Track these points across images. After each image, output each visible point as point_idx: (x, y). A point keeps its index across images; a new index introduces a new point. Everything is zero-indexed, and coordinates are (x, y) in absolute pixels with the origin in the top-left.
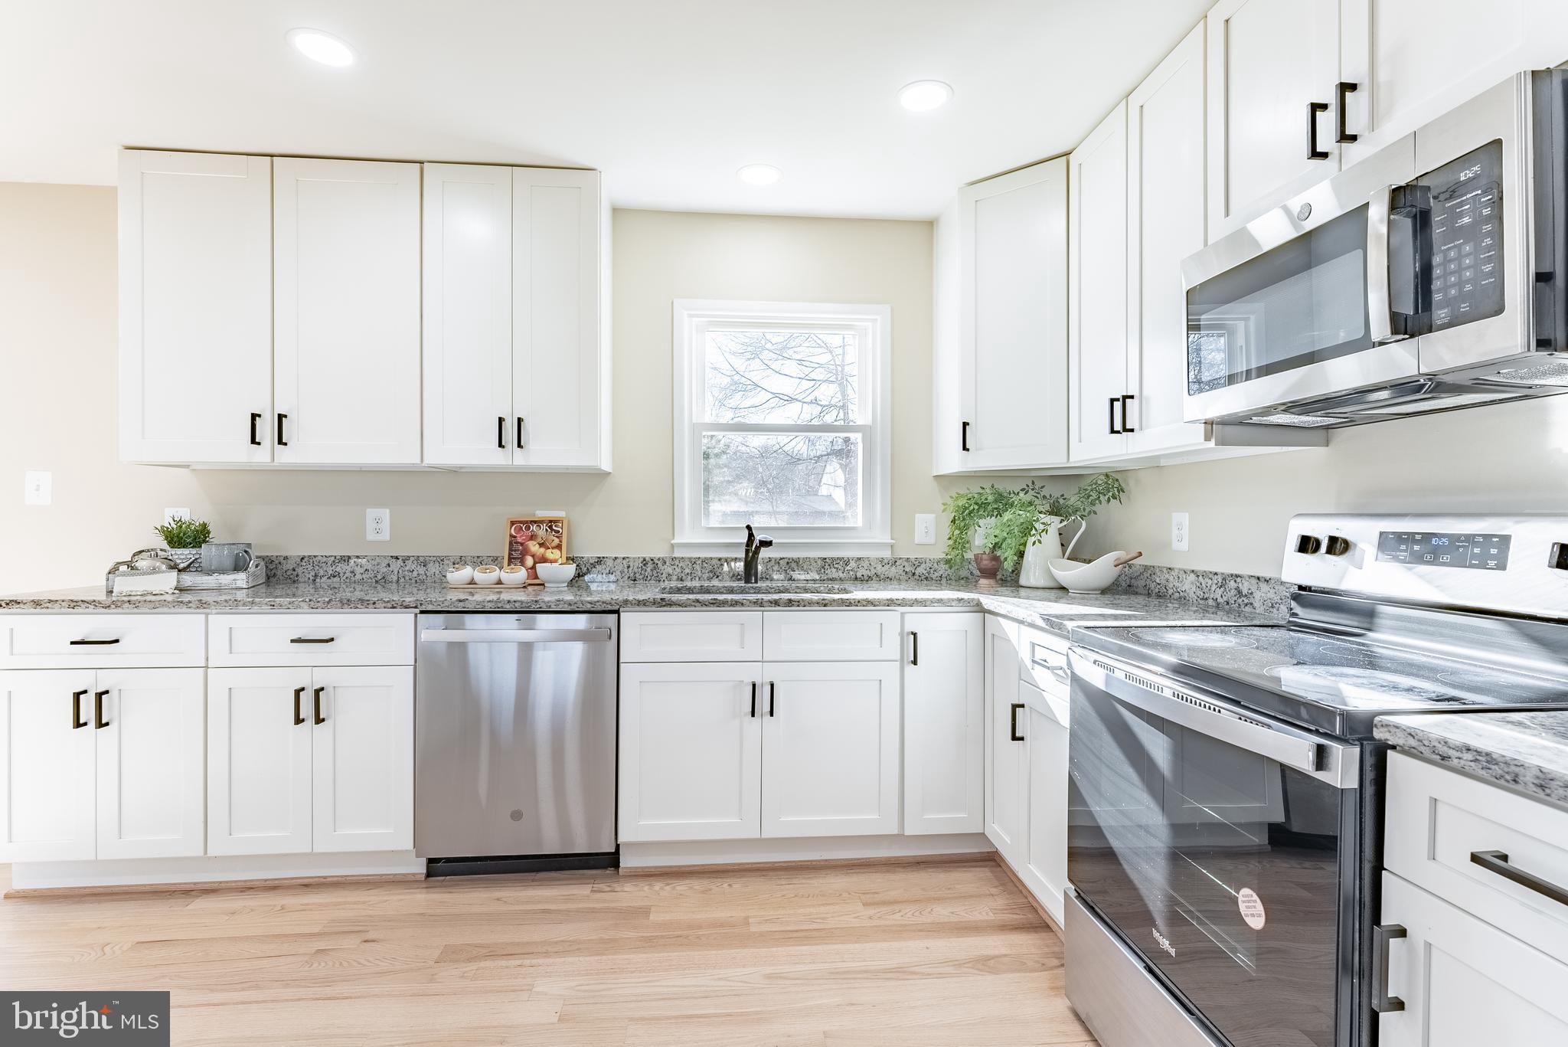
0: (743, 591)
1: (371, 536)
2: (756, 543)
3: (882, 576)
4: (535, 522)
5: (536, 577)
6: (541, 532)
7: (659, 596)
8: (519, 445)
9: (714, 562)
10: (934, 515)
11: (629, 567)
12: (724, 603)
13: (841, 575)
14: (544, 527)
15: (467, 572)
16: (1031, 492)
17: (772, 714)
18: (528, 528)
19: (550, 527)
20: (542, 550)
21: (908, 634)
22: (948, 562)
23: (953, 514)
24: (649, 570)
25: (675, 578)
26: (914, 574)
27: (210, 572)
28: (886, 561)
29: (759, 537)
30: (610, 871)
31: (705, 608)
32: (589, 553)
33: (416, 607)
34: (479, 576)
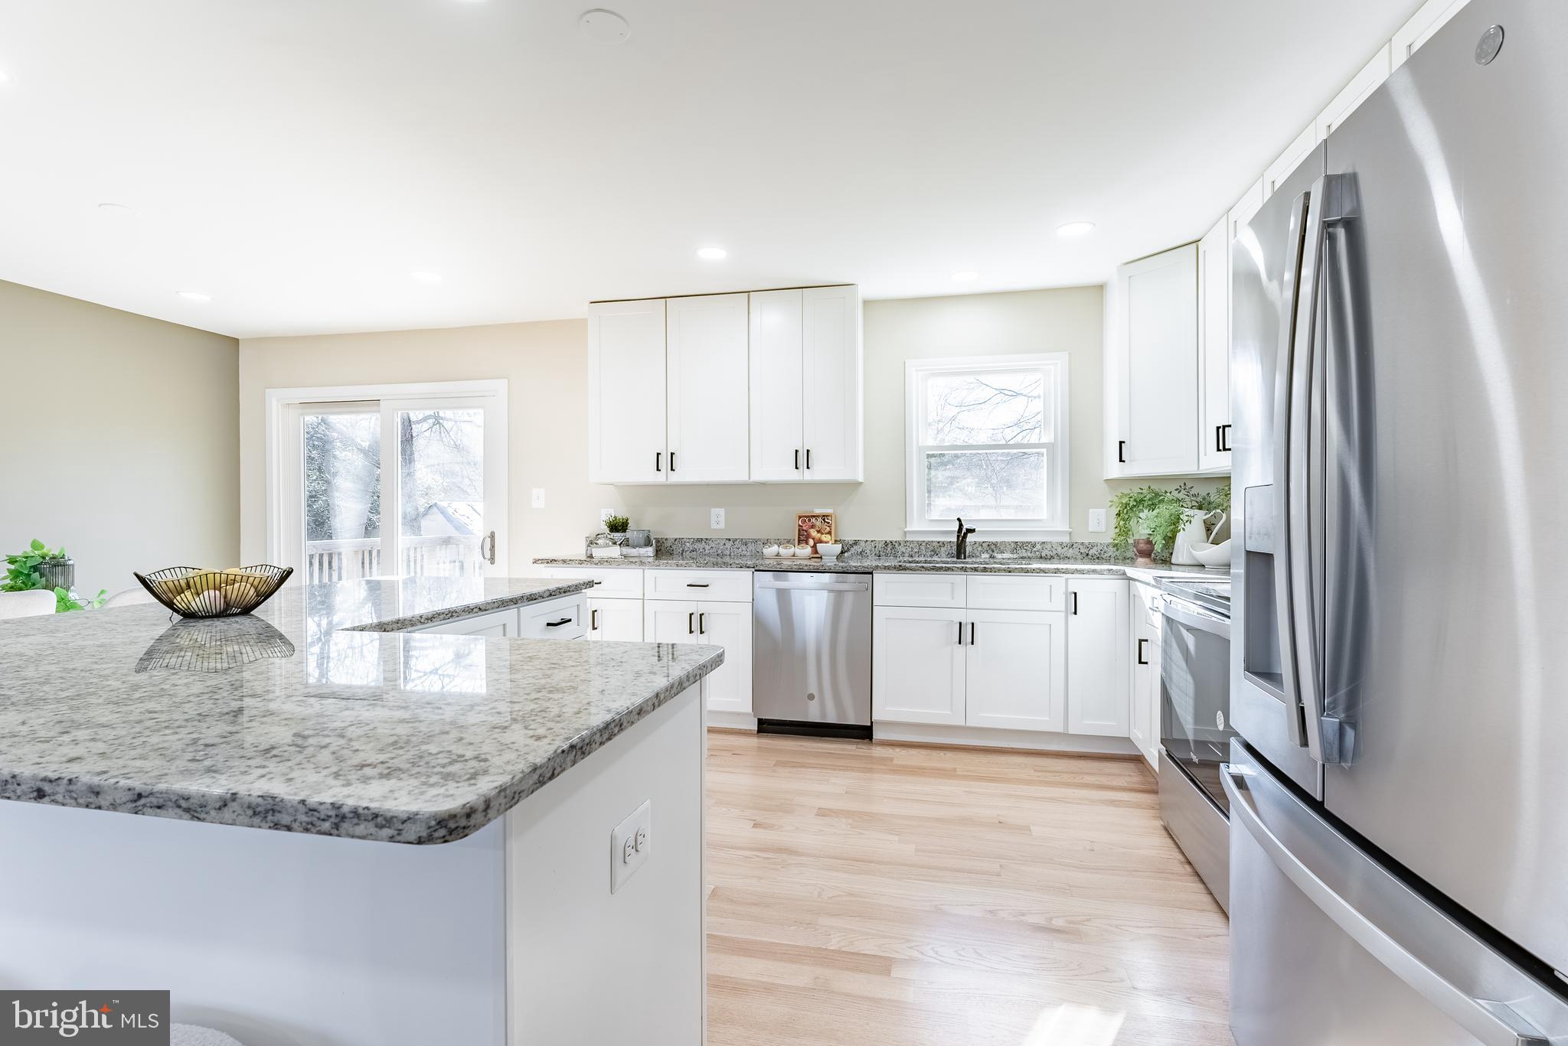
0: (954, 563)
1: (714, 526)
2: (964, 530)
3: (1062, 556)
4: (814, 516)
5: (816, 552)
6: (818, 523)
7: (897, 564)
8: (808, 468)
9: (934, 544)
10: (1104, 510)
11: (875, 547)
12: (940, 569)
13: (1029, 555)
14: (820, 519)
15: (775, 549)
16: (1183, 492)
17: (972, 643)
18: (810, 520)
19: (824, 520)
20: (819, 535)
21: (1071, 593)
22: (1115, 545)
23: (1119, 508)
24: (889, 549)
25: (907, 555)
26: (1088, 555)
27: (634, 547)
28: (1065, 545)
29: (966, 526)
30: (866, 741)
31: (927, 572)
32: (849, 538)
33: (754, 567)
34: (783, 551)
